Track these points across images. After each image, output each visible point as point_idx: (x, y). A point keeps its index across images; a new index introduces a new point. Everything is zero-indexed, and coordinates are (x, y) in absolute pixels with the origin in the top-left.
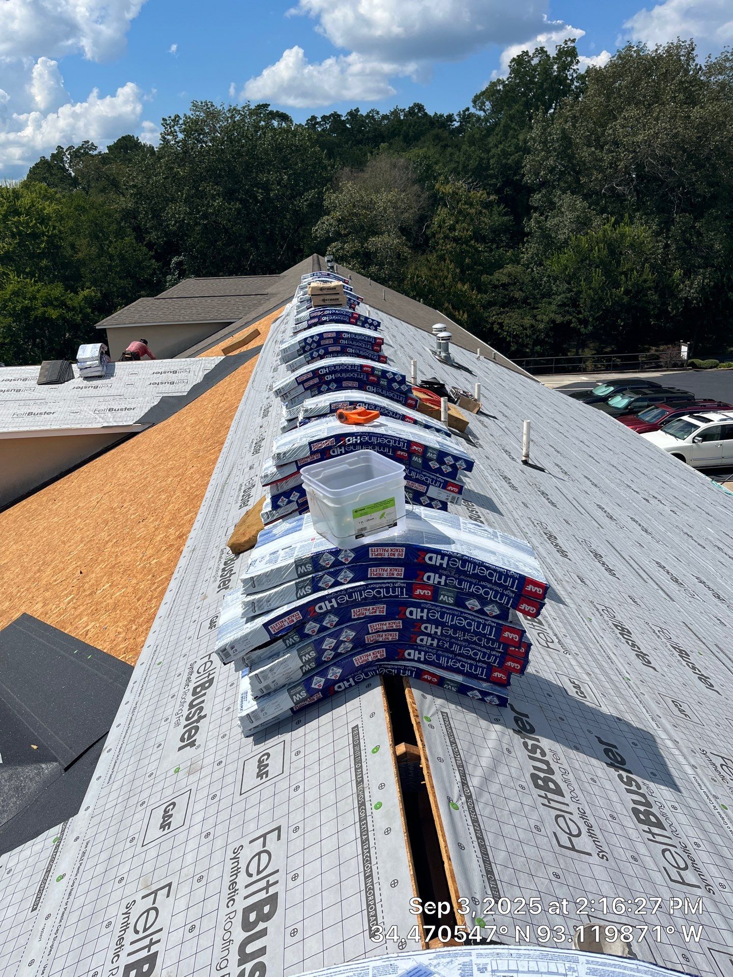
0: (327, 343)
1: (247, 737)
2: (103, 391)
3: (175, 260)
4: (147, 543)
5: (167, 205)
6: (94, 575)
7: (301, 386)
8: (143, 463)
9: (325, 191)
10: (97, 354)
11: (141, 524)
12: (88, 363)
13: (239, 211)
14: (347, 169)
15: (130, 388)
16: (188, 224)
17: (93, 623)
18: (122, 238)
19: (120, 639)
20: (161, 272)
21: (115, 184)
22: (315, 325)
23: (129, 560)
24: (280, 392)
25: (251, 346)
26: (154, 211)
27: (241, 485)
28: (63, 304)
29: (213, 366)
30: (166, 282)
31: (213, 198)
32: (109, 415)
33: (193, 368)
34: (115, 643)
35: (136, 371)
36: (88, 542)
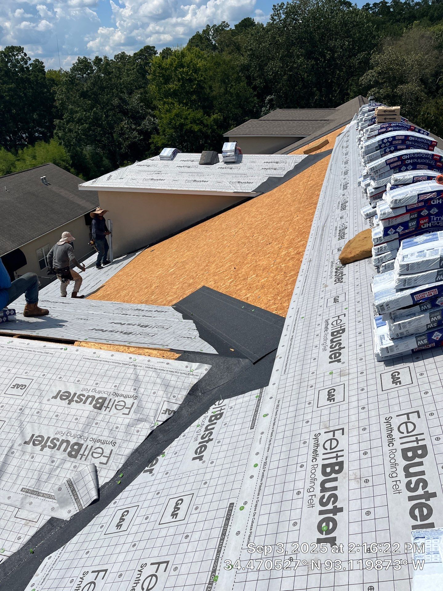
0: (397, 143)
1: (379, 361)
2: (235, 171)
3: (268, 98)
4: (276, 256)
5: (269, 61)
6: (243, 270)
7: (389, 166)
8: (261, 213)
9: (372, 53)
10: (234, 148)
11: (269, 246)
12: (228, 153)
13: (313, 66)
14: (388, 38)
15: (251, 171)
16: (280, 74)
17: (250, 294)
18: (239, 83)
19: (271, 303)
20: (259, 106)
21: (238, 48)
22: (383, 133)
23: (265, 264)
24: (374, 169)
25: (323, 150)
26: (260, 66)
27: (336, 227)
28: (201, 123)
29: (301, 160)
30: (261, 112)
31: (298, 57)
32: (238, 185)
33: (288, 161)
34: (268, 305)
35: (254, 160)
36: (235, 253)
